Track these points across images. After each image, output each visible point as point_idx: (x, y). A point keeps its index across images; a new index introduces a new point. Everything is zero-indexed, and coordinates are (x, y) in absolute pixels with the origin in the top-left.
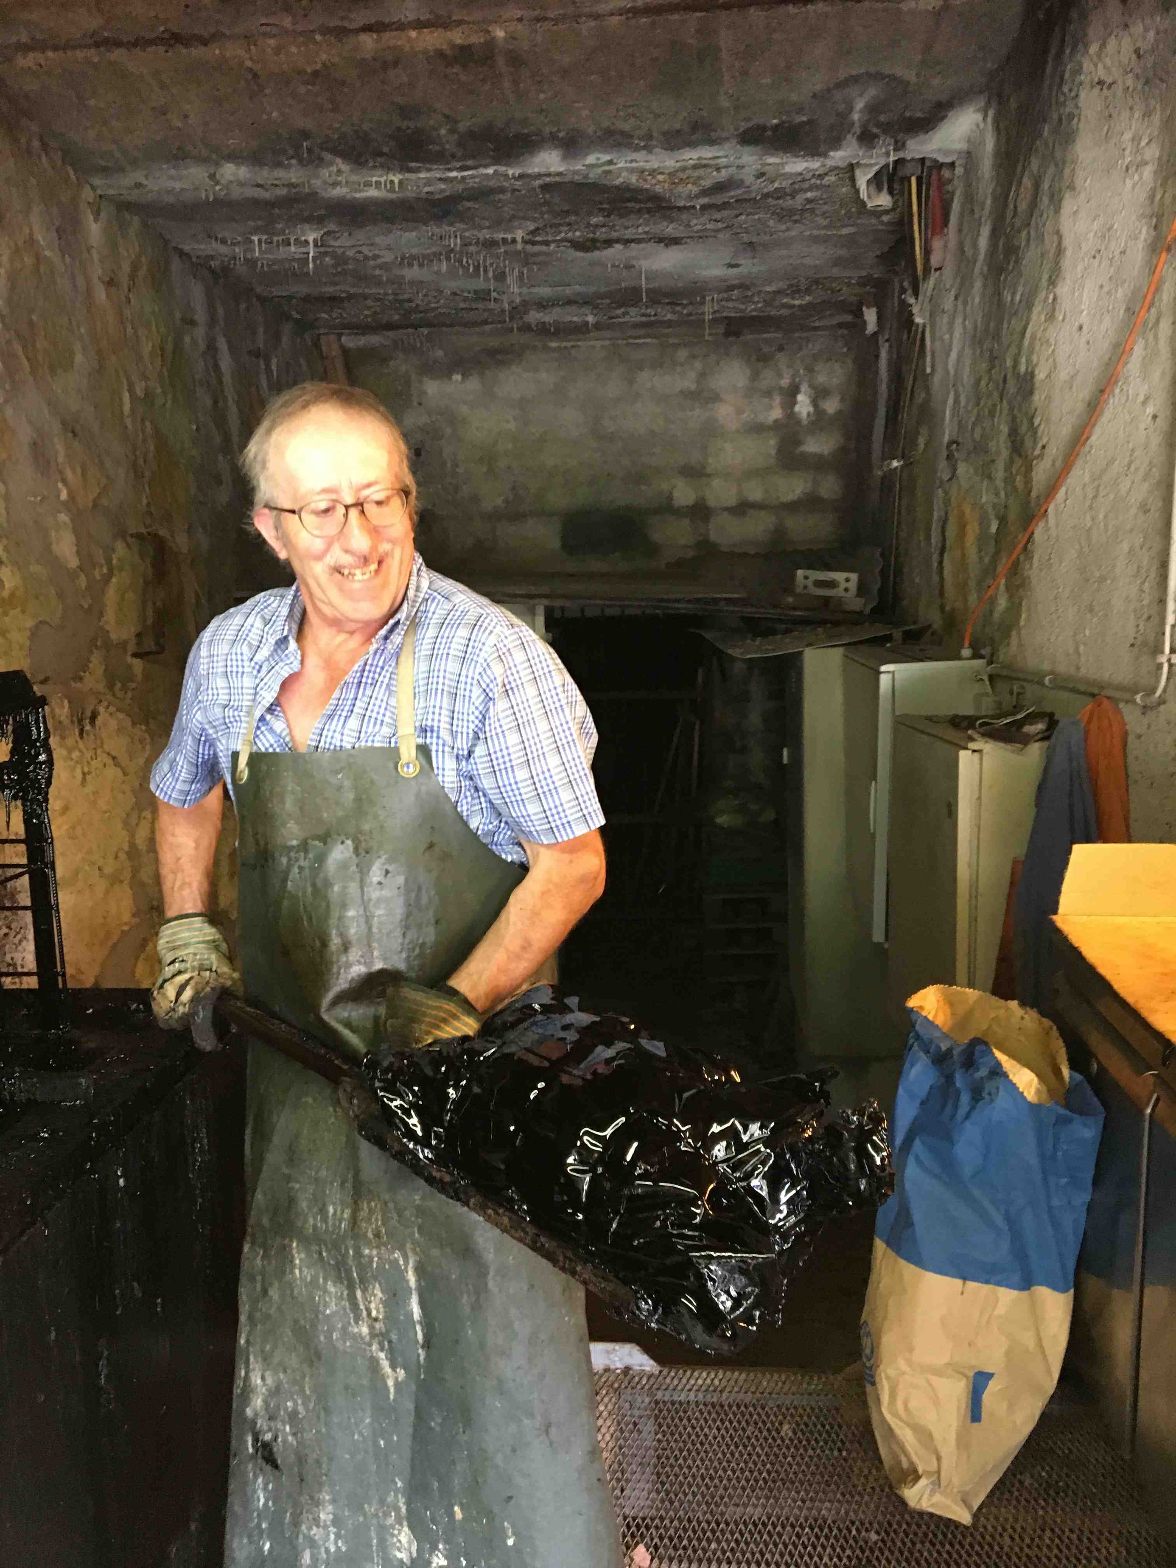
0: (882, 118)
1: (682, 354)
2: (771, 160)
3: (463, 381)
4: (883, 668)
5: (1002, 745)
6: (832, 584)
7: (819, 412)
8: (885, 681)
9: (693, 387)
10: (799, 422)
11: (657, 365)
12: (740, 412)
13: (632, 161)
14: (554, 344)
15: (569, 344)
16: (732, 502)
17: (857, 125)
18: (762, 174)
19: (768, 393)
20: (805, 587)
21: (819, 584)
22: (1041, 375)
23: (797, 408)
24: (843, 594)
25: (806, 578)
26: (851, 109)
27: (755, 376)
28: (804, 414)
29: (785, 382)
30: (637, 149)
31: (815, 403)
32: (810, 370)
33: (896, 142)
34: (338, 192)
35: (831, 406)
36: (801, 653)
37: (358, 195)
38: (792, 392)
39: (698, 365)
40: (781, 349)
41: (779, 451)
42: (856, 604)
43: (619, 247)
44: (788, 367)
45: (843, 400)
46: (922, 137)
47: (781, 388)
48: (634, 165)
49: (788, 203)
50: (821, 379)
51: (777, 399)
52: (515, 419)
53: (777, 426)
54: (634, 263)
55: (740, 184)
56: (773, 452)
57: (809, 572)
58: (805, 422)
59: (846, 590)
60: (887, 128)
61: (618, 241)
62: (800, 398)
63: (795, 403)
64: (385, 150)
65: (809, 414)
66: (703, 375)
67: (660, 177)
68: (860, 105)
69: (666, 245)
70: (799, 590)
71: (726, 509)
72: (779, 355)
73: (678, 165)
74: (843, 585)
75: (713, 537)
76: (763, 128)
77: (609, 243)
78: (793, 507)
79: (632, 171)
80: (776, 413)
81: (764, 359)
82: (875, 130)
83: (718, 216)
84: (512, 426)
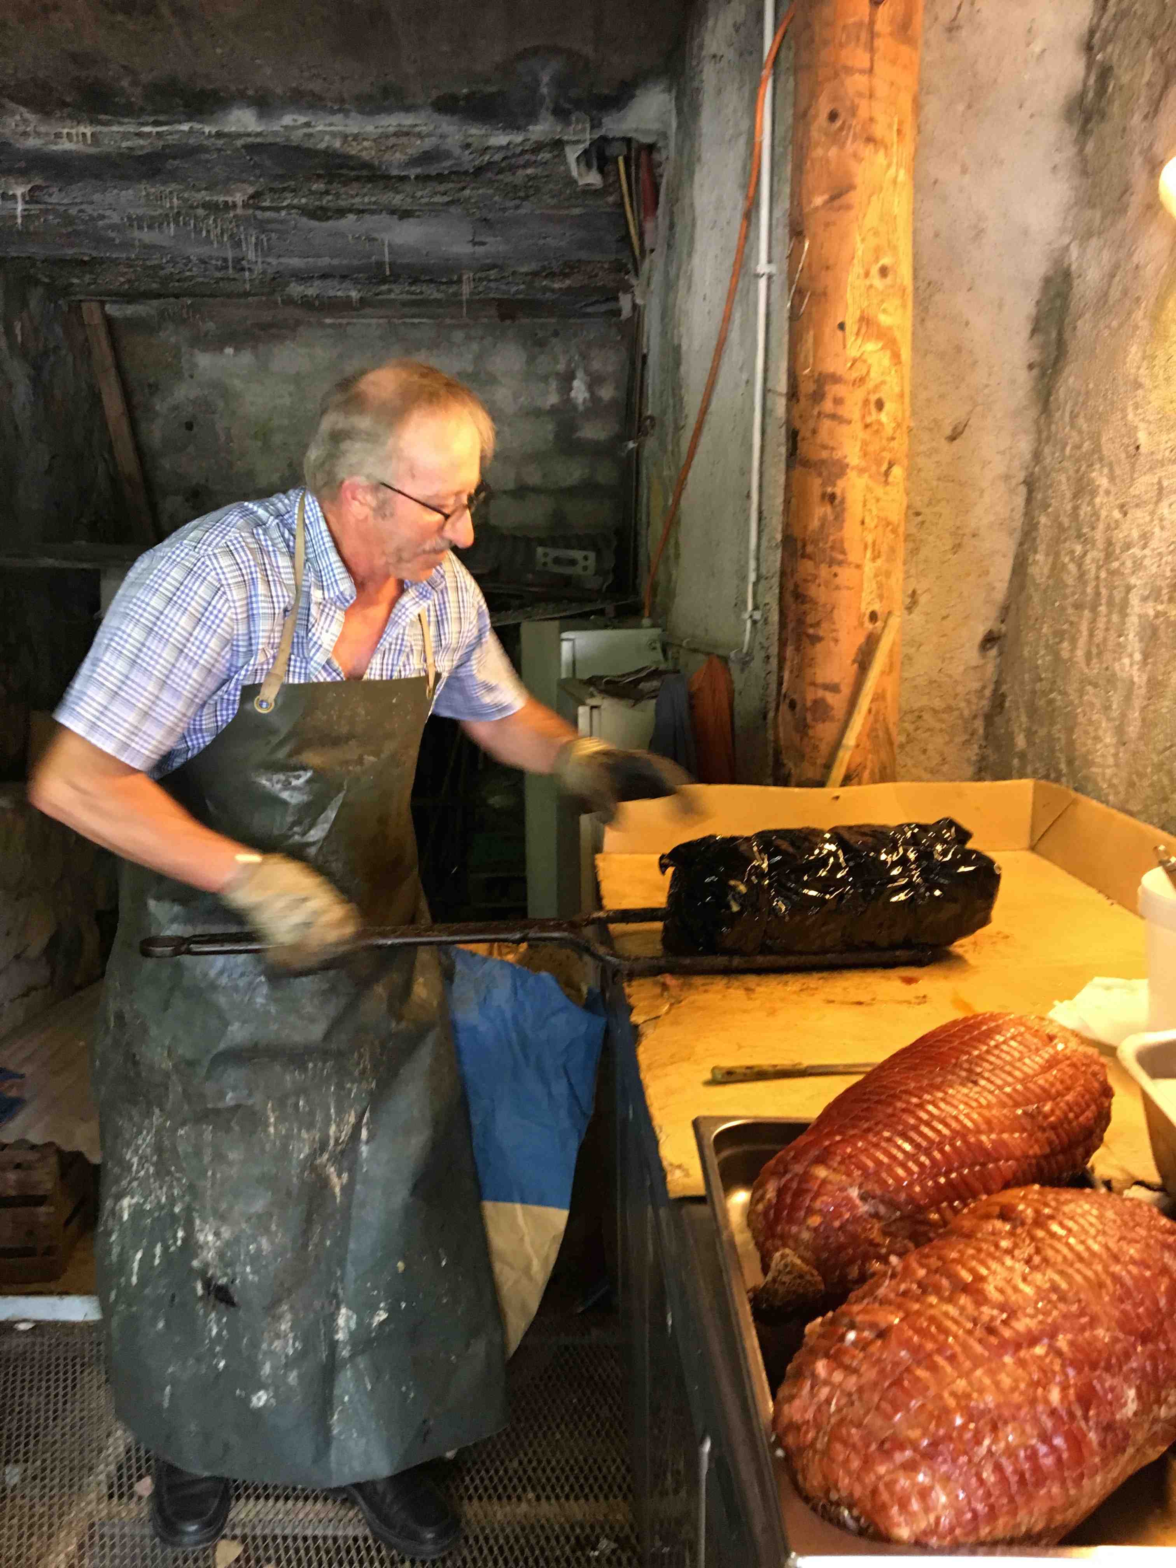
0: (573, 93)
1: (458, 336)
2: (473, 131)
3: (235, 355)
6: (571, 562)
7: (594, 398)
9: (470, 369)
10: (575, 407)
11: (434, 345)
12: (516, 396)
13: (331, 125)
14: (328, 321)
15: (344, 321)
16: (511, 485)
17: (548, 100)
18: (468, 146)
19: (545, 379)
20: (545, 564)
21: (559, 561)
23: (573, 394)
25: (545, 555)
26: (537, 82)
27: (531, 360)
28: (580, 400)
29: (561, 367)
30: (333, 112)
31: (590, 387)
32: (584, 357)
33: (592, 120)
34: (32, 143)
35: (607, 393)
37: (55, 148)
38: (568, 378)
39: (475, 347)
40: (556, 334)
41: (557, 436)
43: (352, 217)
44: (564, 352)
45: (616, 388)
46: (616, 115)
47: (557, 374)
48: (332, 128)
49: (507, 178)
50: (596, 365)
51: (554, 384)
53: (553, 411)
54: (375, 235)
55: (447, 155)
56: (551, 437)
57: (548, 551)
58: (581, 408)
60: (578, 104)
61: (350, 211)
62: (576, 383)
63: (571, 389)
64: (68, 100)
65: (585, 400)
66: (479, 358)
67: (365, 144)
68: (545, 79)
69: (401, 218)
70: (538, 567)
71: (505, 492)
72: (554, 340)
73: (380, 130)
75: (493, 521)
76: (454, 98)
77: (341, 213)
78: (571, 492)
79: (333, 135)
80: (553, 399)
81: (541, 344)
82: (567, 106)
83: (442, 188)
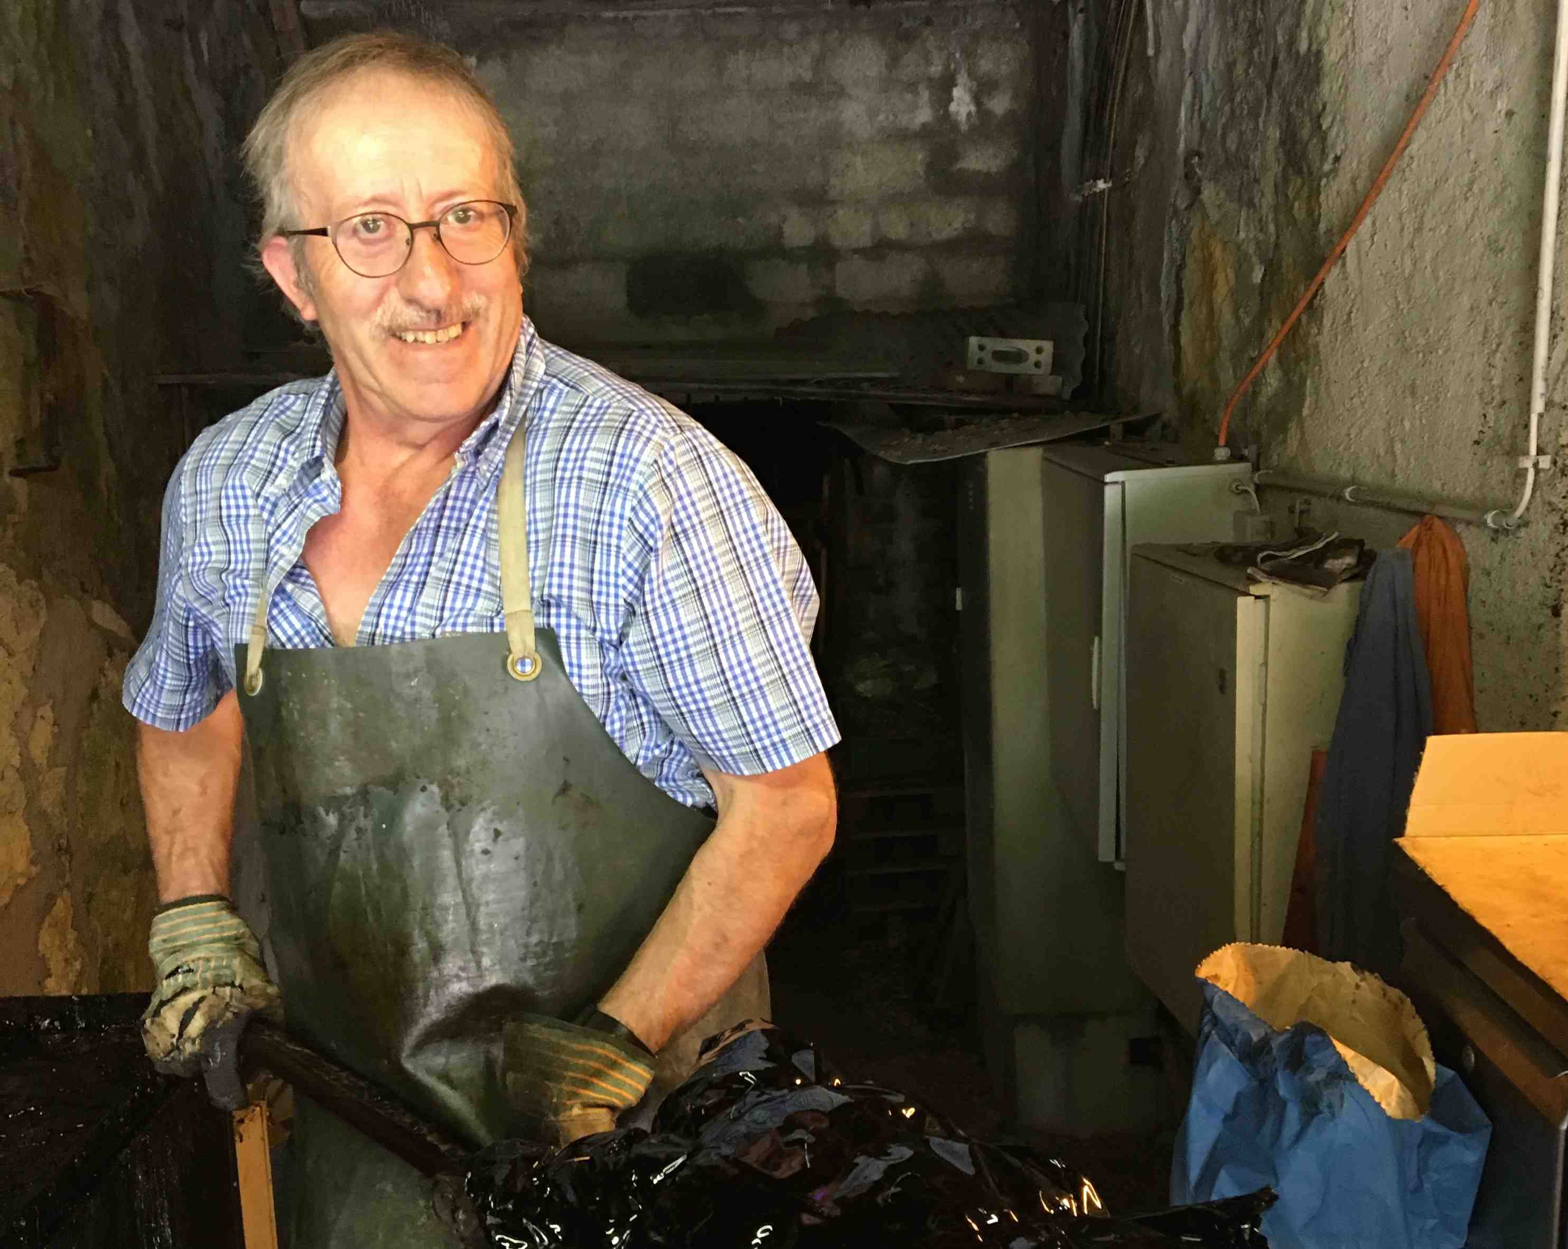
1: (791, 30)
3: (478, 67)
4: (1109, 478)
5: (1296, 588)
6: (1020, 357)
7: (983, 112)
8: (1111, 495)
9: (808, 76)
10: (955, 126)
11: (756, 44)
12: (872, 113)
14: (610, 14)
15: (630, 14)
16: (866, 241)
19: (912, 87)
20: (980, 361)
21: (1000, 356)
22: (1331, 55)
23: (953, 107)
24: (1034, 371)
25: (981, 348)
27: (894, 61)
28: (963, 117)
29: (936, 69)
31: (977, 99)
32: (969, 54)
35: (1000, 104)
36: (984, 455)
38: (945, 85)
39: (814, 46)
40: (928, 22)
41: (930, 166)
42: (1050, 384)
44: (940, 49)
45: (1015, 97)
47: (930, 79)
50: (985, 65)
51: (925, 95)
52: (556, 122)
53: (925, 132)
56: (921, 170)
57: (986, 341)
58: (964, 127)
59: (1037, 365)
62: (957, 92)
63: (950, 99)
65: (969, 115)
66: (819, 61)
70: (972, 364)
71: (856, 251)
72: (926, 32)
74: (1034, 357)
75: (841, 291)
78: (951, 247)
80: (924, 116)
81: (908, 37)
84: (551, 131)
